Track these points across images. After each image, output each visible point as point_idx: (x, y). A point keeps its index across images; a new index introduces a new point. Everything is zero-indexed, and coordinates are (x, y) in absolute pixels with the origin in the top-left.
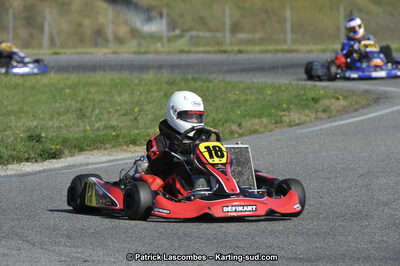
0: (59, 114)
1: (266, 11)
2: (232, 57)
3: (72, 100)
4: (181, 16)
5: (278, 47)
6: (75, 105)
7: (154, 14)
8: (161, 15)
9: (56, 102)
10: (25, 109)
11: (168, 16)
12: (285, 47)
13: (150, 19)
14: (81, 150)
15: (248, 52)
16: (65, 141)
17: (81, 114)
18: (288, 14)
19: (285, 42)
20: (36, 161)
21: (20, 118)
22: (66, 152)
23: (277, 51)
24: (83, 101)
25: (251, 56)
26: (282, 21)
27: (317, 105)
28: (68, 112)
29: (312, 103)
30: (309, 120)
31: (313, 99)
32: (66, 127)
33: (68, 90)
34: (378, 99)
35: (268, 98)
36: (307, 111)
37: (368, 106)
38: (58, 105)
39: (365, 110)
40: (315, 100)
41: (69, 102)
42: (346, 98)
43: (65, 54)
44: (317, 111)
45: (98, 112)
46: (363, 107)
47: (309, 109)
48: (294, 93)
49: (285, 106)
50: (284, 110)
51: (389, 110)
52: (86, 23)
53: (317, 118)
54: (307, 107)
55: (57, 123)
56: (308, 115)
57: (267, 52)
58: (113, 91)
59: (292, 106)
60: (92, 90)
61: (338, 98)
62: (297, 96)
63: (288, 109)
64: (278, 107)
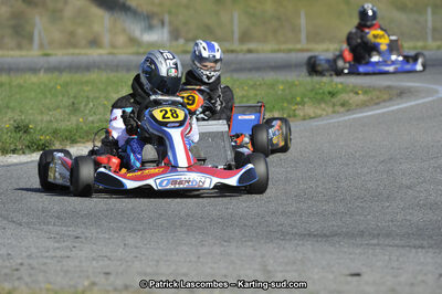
0: (50, 110)
1: (279, 19)
2: (241, 56)
3: (63, 96)
4: (185, 23)
5: (291, 46)
6: (66, 101)
7: (155, 22)
8: (163, 24)
9: (46, 98)
10: (12, 105)
11: (170, 23)
12: (299, 46)
13: (150, 28)
14: (73, 142)
15: (257, 52)
16: (55, 132)
17: (74, 109)
18: (303, 21)
19: (299, 41)
20: (24, 153)
21: (6, 113)
22: (57, 143)
23: (290, 51)
24: (75, 97)
25: (262, 56)
26: (296, 30)
27: (334, 100)
28: (58, 107)
29: (328, 98)
30: (324, 113)
31: (330, 93)
32: (57, 120)
33: (59, 88)
34: (402, 93)
35: (280, 92)
36: (323, 106)
37: (390, 99)
38: (48, 101)
39: (387, 104)
40: (332, 94)
41: (60, 98)
42: (365, 92)
43: (56, 55)
44: (334, 105)
45: (91, 105)
46: (384, 101)
47: (325, 102)
48: (309, 88)
49: (298, 99)
50: (297, 104)
51: (413, 103)
52: (80, 31)
53: (334, 112)
54: (322, 100)
55: (48, 118)
56: (324, 110)
57: (279, 51)
58: (109, 89)
59: (306, 100)
60: (86, 89)
61: (357, 93)
62: (312, 90)
63: (302, 103)
64: (291, 101)
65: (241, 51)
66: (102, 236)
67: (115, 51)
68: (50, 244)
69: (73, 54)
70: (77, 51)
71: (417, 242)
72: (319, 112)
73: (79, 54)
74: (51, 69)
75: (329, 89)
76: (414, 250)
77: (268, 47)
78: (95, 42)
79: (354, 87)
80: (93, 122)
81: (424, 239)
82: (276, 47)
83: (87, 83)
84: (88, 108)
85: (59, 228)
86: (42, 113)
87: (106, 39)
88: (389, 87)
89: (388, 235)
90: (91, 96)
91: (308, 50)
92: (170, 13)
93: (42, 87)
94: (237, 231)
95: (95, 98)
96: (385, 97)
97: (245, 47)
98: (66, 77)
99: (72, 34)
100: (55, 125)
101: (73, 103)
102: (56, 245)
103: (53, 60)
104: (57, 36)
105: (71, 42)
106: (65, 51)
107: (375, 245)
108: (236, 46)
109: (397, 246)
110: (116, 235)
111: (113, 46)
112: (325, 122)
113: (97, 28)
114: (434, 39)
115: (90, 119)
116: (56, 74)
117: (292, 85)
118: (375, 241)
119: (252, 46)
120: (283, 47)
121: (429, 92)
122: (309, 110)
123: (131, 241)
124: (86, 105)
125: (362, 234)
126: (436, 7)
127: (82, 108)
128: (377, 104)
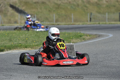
0: (4, 41)
1: (66, 16)
4: (41, 17)
5: (69, 23)
6: (8, 38)
7: (32, 17)
8: (35, 17)
9: (3, 37)
11: (37, 17)
12: (71, 23)
14: (10, 49)
15: (60, 25)
16: (5, 47)
17: (10, 40)
18: (72, 17)
19: (71, 22)
22: (6, 50)
23: (69, 24)
24: (11, 37)
25: (61, 26)
26: (71, 19)
27: (81, 38)
28: (6, 40)
29: (79, 37)
30: (78, 41)
31: (80, 36)
32: (6, 43)
33: (6, 34)
34: (99, 36)
35: (66, 36)
36: (78, 39)
37: (96, 38)
38: (3, 38)
39: (95, 39)
40: (81, 36)
41: (7, 37)
42: (90, 36)
43: (5, 25)
44: (81, 39)
45: (15, 39)
46: (95, 38)
47: (79, 38)
48: (74, 34)
49: (71, 38)
50: (71, 39)
51: (102, 39)
52: (12, 19)
53: (81, 41)
54: (78, 38)
55: (3, 43)
56: (78, 40)
57: (66, 24)
58: (20, 35)
59: (73, 38)
60: (14, 35)
61: (87, 36)
62: (75, 35)
63: (72, 39)
64: (69, 38)
65: (56, 24)
66: (18, 75)
67: (21, 24)
68: (4, 77)
69: (10, 25)
70: (11, 24)
71: (104, 77)
72: (77, 41)
73: (12, 25)
74: (4, 30)
75: (80, 35)
76: (103, 79)
77: (63, 23)
78: (16, 22)
79: (87, 34)
80: (15, 44)
81: (106, 76)
82: (65, 23)
83: (14, 33)
84: (14, 40)
85: (6, 73)
86: (2, 41)
87: (19, 21)
88: (96, 34)
89: (96, 75)
90: (15, 37)
91: (74, 24)
92: (36, 14)
93: (2, 34)
94: (55, 73)
95: (16, 37)
96: (95, 37)
97: (57, 24)
98: (8, 32)
99: (10, 20)
100: (5, 45)
101: (10, 39)
102: (6, 77)
103: (5, 27)
104: (6, 20)
105: (9, 22)
106: (8, 25)
107: (92, 77)
108: (54, 23)
109: (98, 77)
110: (22, 75)
111: (21, 23)
112: (79, 44)
113: (17, 18)
114: (108, 21)
115: (15, 43)
116: (5, 31)
117: (70, 34)
118: (92, 76)
119: (59, 23)
120: (67, 23)
121: (107, 36)
122: (74, 40)
123: (26, 76)
124: (14, 39)
125: (89, 74)
126: (108, 13)
127: (13, 40)
128: (93, 39)
